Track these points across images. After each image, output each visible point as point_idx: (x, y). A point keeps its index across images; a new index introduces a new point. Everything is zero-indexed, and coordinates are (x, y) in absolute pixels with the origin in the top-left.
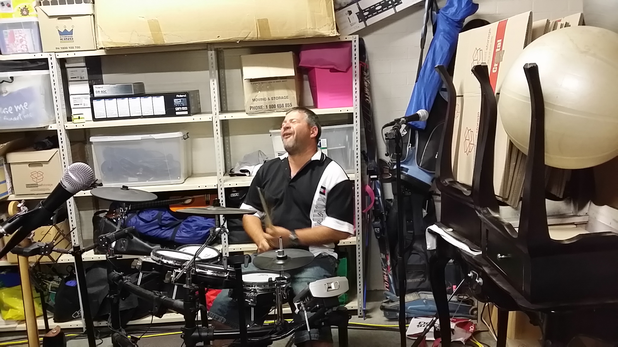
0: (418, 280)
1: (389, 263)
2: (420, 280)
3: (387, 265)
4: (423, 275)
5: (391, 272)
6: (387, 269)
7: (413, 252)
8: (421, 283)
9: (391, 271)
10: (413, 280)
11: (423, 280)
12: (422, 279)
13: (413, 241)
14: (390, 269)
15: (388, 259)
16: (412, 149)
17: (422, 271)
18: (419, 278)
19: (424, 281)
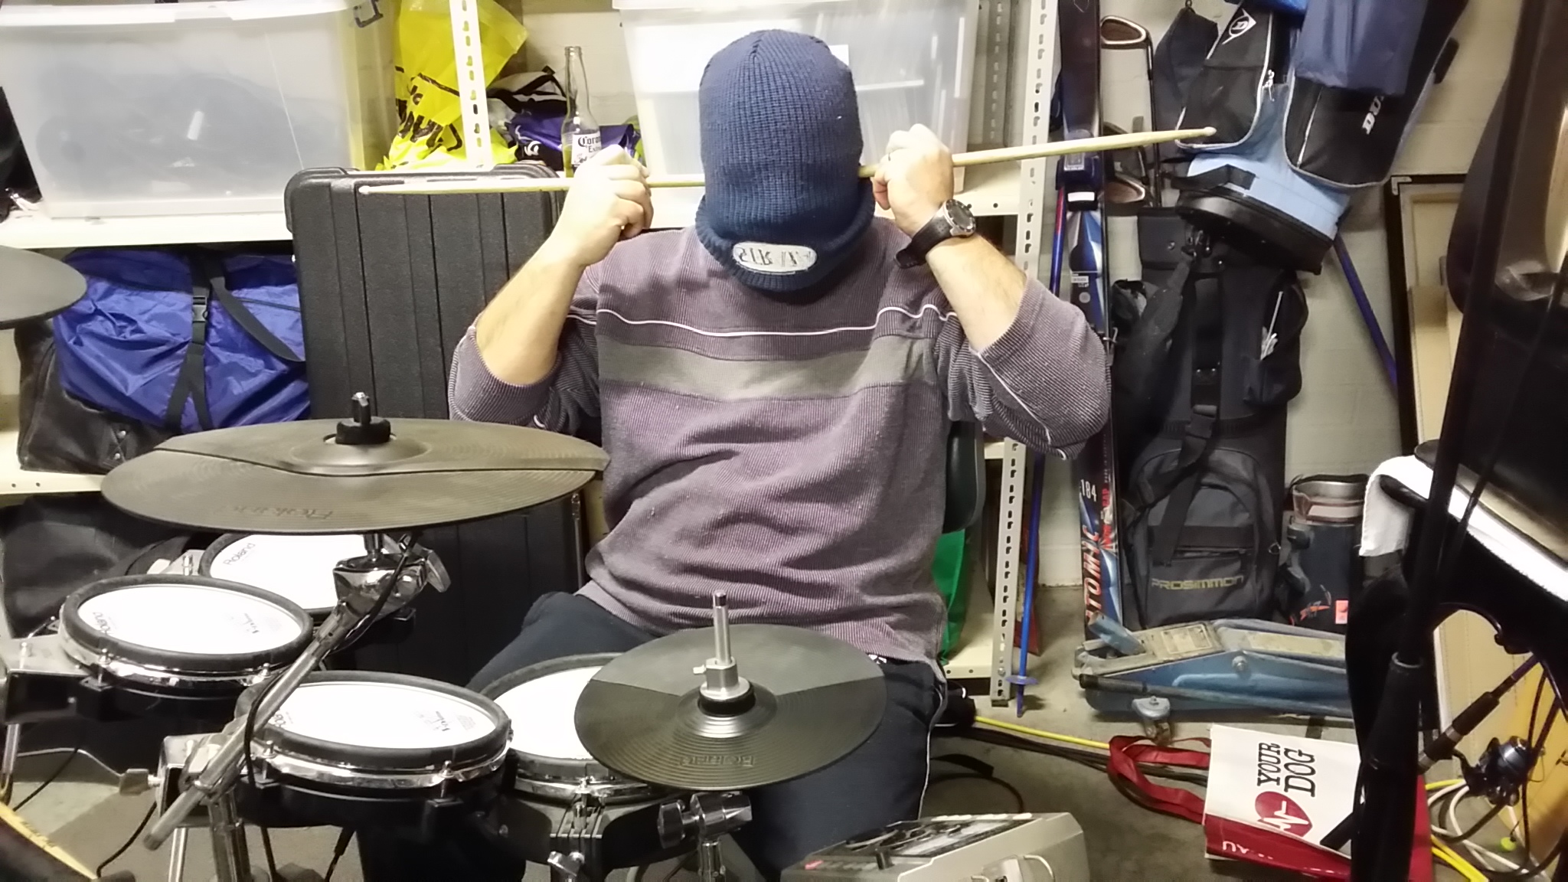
0: (1219, 581)
1: (1108, 515)
2: (1228, 582)
3: (1102, 522)
4: (1237, 565)
5: (1113, 548)
6: (1100, 536)
7: (1206, 480)
8: (1229, 591)
9: (1114, 545)
10: (1203, 581)
11: (1239, 580)
12: (1234, 579)
13: (1212, 443)
14: (1112, 536)
15: (1107, 501)
16: (1274, 95)
17: (1237, 552)
18: (1223, 577)
19: (1239, 585)
